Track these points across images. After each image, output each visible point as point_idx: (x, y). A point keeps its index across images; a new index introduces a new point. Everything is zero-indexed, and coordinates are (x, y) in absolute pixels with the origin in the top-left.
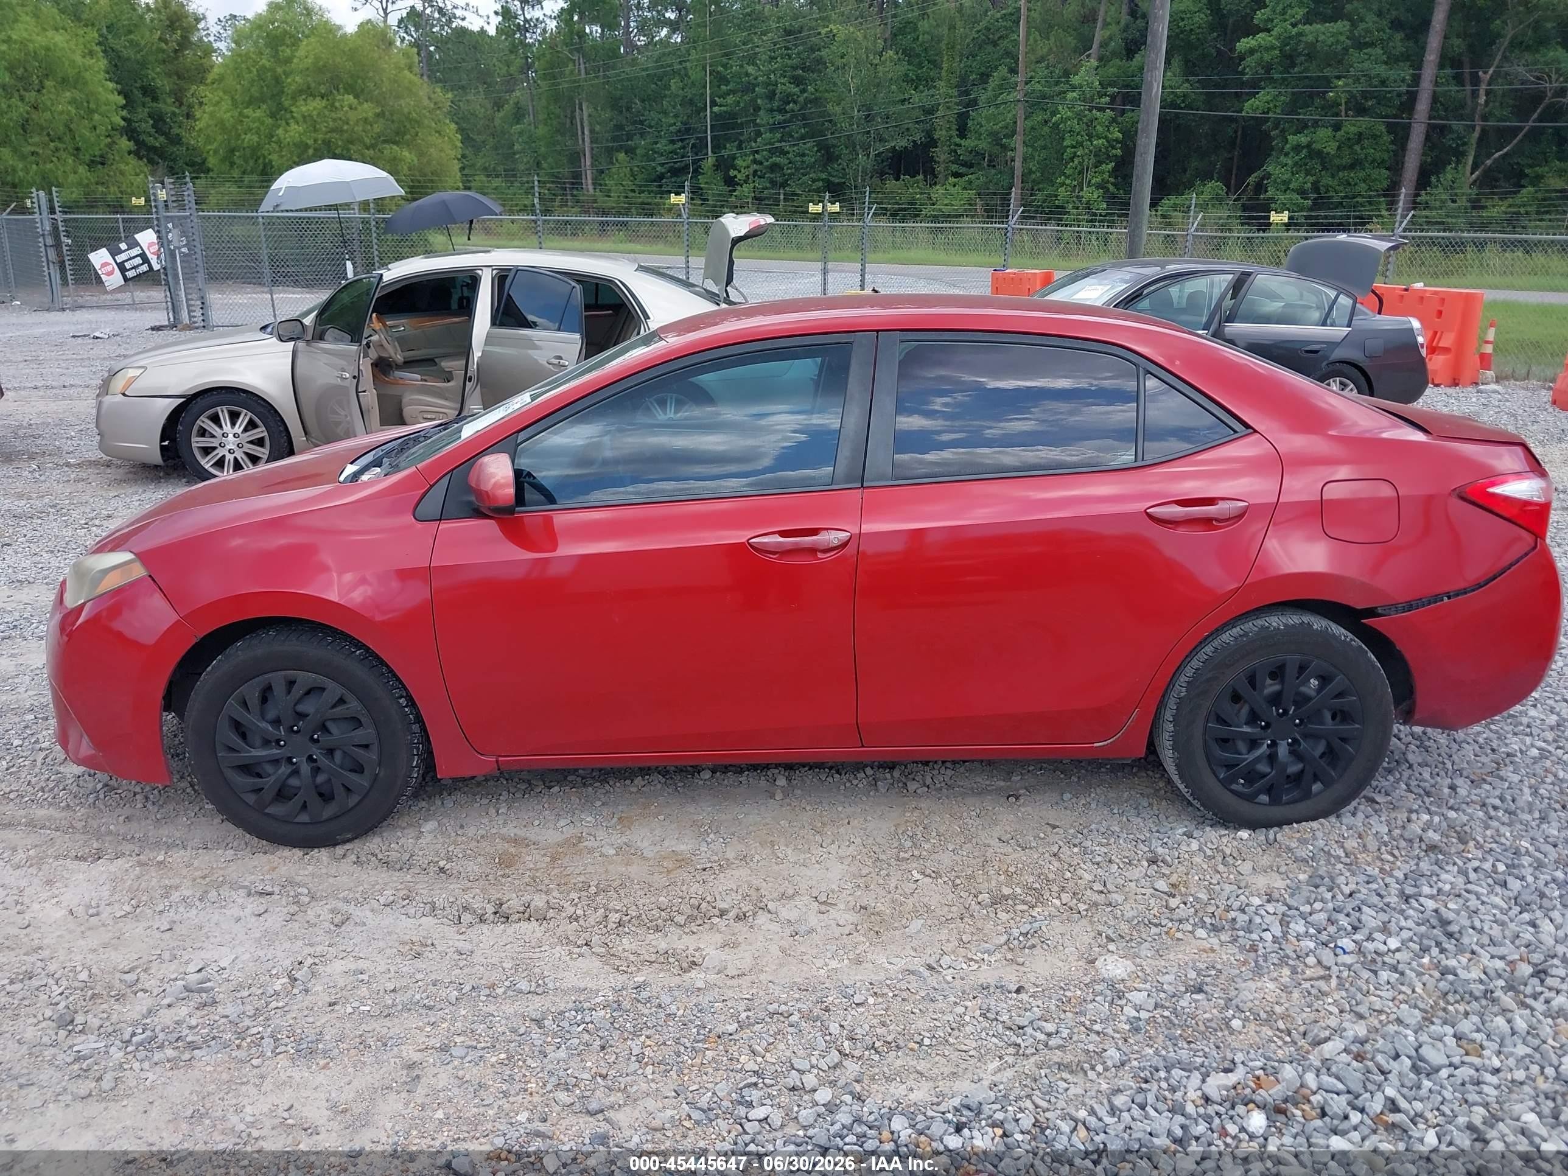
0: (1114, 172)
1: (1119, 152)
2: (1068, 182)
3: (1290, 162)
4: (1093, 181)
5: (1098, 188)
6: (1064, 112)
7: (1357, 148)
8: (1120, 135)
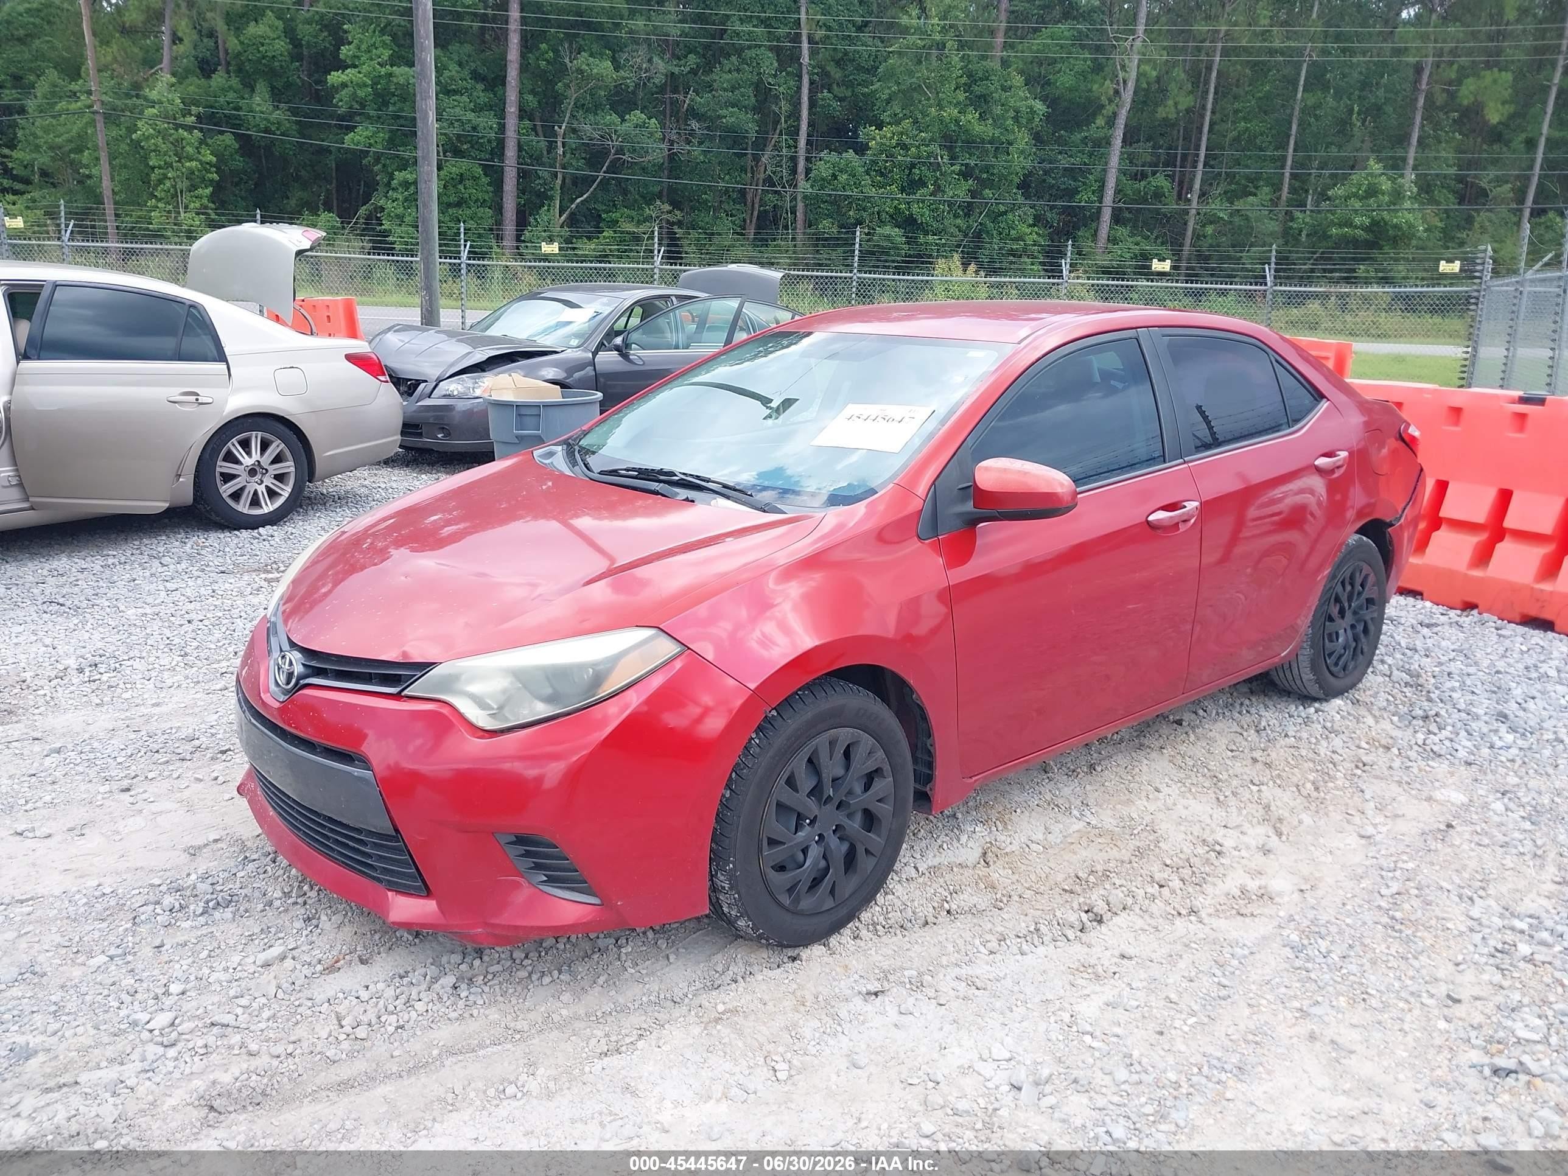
0: (212, 198)
1: (216, 177)
2: (160, 205)
3: (400, 197)
4: (192, 205)
5: (198, 214)
6: (144, 129)
7: (461, 187)
8: (214, 159)
